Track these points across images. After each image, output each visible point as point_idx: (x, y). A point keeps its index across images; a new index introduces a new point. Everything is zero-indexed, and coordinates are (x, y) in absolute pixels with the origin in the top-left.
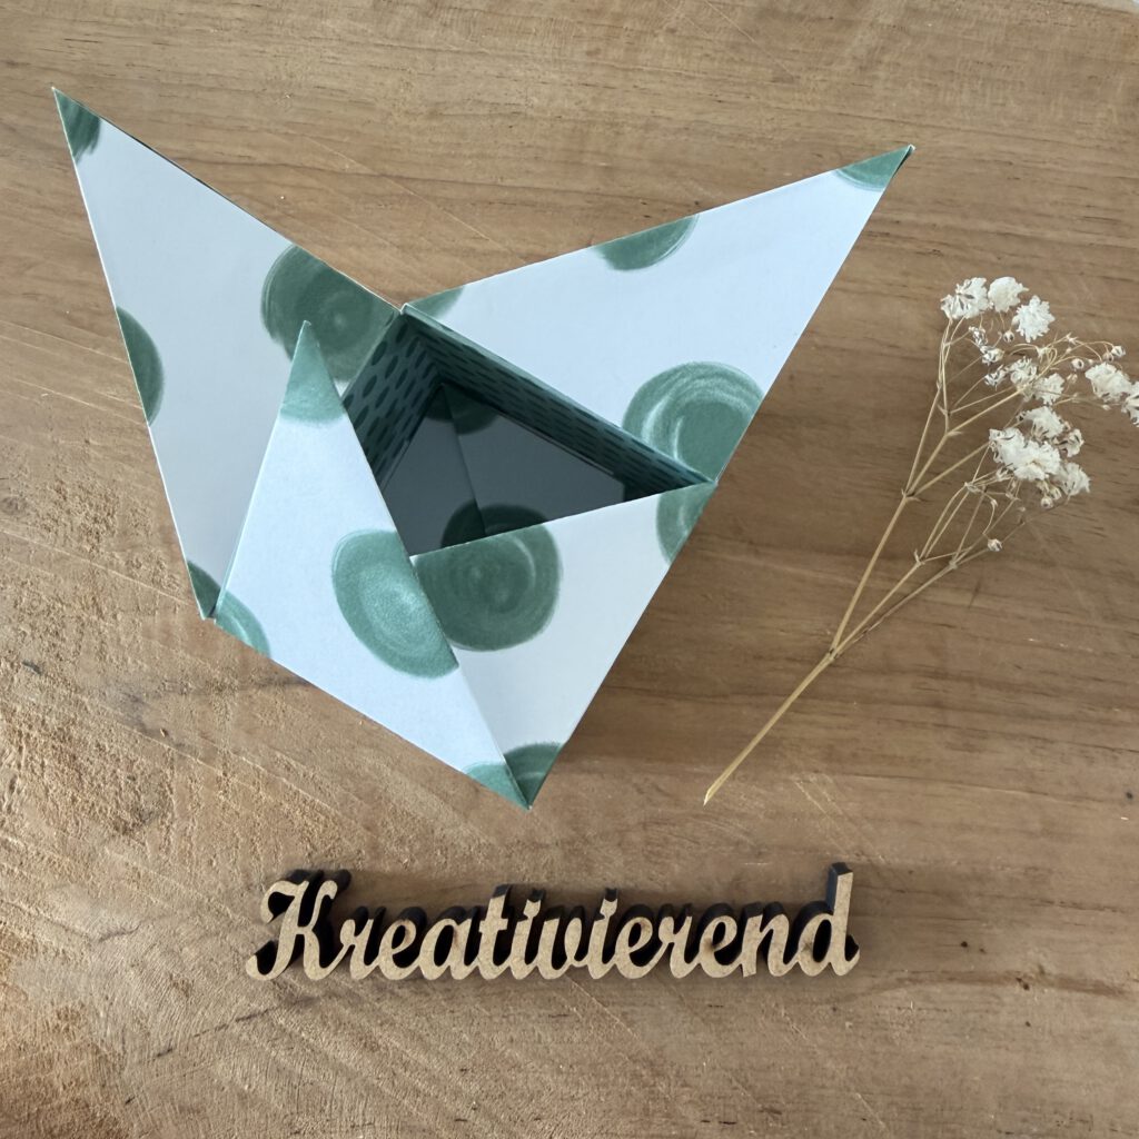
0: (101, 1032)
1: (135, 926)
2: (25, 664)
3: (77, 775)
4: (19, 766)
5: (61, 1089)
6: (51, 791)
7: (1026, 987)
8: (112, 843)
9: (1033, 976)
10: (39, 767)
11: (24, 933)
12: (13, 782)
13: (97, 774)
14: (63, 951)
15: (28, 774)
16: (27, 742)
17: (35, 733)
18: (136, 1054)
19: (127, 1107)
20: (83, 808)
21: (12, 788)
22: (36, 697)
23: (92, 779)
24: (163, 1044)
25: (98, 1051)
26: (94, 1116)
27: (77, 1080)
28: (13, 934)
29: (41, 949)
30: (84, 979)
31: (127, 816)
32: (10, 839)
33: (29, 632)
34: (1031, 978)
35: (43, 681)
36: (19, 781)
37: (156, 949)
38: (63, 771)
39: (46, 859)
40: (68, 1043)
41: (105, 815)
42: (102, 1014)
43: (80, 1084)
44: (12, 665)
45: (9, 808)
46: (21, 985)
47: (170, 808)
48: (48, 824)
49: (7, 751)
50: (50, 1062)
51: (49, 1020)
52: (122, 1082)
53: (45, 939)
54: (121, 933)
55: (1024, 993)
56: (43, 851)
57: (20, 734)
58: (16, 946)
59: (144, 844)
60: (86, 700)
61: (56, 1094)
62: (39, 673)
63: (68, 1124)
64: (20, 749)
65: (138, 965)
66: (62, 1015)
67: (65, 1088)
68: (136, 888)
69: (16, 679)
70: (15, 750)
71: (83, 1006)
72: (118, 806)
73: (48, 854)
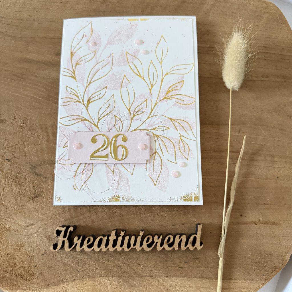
0: (28, 249)
1: (35, 223)
2: (6, 159)
3: (20, 186)
4: (5, 185)
5: (18, 264)
6: (13, 190)
7: (256, 224)
8: (29, 203)
9: (258, 222)
10: (10, 184)
11: (8, 226)
12: (4, 188)
13: (25, 185)
14: (18, 230)
15: (8, 186)
16: (7, 179)
17: (9, 176)
18: (37, 254)
19: (35, 268)
20: (22, 194)
21: (3, 190)
22: (9, 167)
23: (24, 187)
24: (44, 252)
25: (27, 254)
26: (27, 270)
27: (22, 262)
28: (5, 226)
29: (12, 230)
30: (23, 236)
31: (33, 196)
32: (4, 203)
33: (7, 151)
34: (257, 222)
35: (11, 163)
36: (5, 188)
37: (41, 228)
38: (16, 185)
39: (13, 207)
40: (20, 253)
41: (27, 195)
42: (28, 245)
43: (23, 263)
44: (3, 160)
45: (3, 195)
46: (7, 239)
47: (44, 193)
48: (13, 198)
49: (2, 181)
50: (15, 257)
51: (14, 247)
52: (34, 262)
53: (13, 227)
54: (32, 225)
55: (256, 226)
56: (12, 205)
57: (5, 177)
58: (6, 229)
59: (37, 202)
60: (22, 167)
61: (17, 265)
62: (10, 161)
63: (20, 273)
64: (6, 180)
65: (37, 232)
66: (18, 246)
67: (19, 264)
68: (35, 213)
69: (4, 163)
70: (4, 180)
71: (23, 243)
72: (30, 193)
73: (13, 206)
